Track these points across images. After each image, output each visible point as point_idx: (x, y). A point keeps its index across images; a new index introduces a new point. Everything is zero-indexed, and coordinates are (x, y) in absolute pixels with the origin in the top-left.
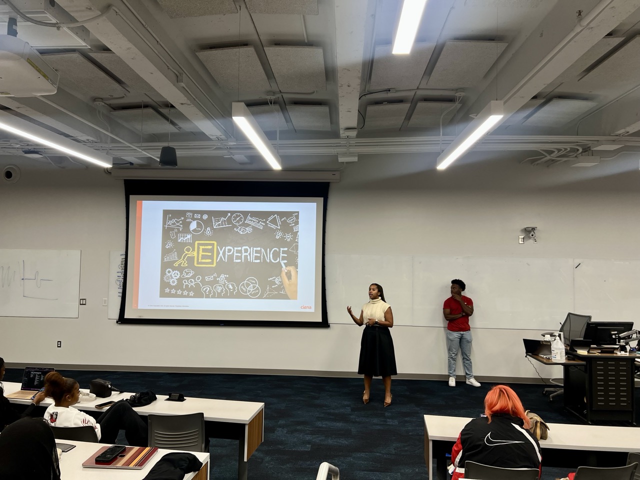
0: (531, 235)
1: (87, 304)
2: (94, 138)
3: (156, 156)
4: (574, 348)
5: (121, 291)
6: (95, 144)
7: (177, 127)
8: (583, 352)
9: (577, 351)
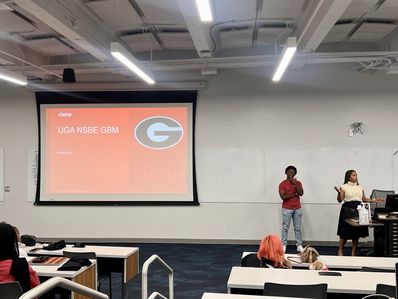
0: (357, 129)
1: (10, 191)
2: (12, 62)
3: (59, 73)
4: (377, 214)
5: (36, 180)
6: (14, 66)
7: (74, 49)
8: (382, 217)
9: (378, 216)
